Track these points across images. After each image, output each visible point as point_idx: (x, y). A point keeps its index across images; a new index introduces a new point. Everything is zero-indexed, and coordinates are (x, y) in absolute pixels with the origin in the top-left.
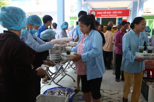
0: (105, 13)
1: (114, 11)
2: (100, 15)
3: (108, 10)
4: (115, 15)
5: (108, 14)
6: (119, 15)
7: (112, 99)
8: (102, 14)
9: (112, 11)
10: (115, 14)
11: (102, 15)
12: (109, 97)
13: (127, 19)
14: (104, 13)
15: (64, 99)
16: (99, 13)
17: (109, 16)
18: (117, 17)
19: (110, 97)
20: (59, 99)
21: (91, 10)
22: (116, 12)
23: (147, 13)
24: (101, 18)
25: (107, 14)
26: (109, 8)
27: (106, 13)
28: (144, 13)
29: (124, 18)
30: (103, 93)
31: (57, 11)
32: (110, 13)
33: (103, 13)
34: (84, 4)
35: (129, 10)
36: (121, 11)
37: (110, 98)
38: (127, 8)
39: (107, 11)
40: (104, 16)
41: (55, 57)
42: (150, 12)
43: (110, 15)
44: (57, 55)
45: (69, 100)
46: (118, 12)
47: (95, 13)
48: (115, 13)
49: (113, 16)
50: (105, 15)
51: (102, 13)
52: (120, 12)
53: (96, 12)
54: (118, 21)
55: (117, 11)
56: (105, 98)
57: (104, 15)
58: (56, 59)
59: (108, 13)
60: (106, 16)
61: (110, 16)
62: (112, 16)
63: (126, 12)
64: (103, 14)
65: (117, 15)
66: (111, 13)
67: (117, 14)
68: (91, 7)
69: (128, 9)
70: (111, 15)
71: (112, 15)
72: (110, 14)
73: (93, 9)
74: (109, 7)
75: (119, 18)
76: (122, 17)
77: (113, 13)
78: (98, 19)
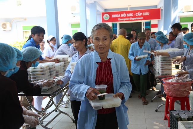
0: (124, 15)
1: (137, 12)
2: (116, 19)
3: (129, 10)
5: (129, 17)
6: (145, 18)
8: (119, 17)
9: (134, 12)
10: (139, 17)
11: (119, 19)
13: (157, 23)
14: (122, 15)
16: (116, 16)
17: (130, 20)
18: (143, 22)
21: (103, 11)
22: (141, 14)
24: (118, 23)
25: (127, 17)
28: (184, 12)
29: (153, 22)
32: (131, 15)
33: (121, 15)
34: (91, 4)
35: (159, 9)
36: (148, 11)
38: (156, 6)
39: (127, 12)
40: (123, 21)
43: (131, 19)
46: (144, 14)
47: (109, 17)
48: (139, 15)
50: (125, 19)
51: (119, 16)
52: (147, 14)
53: (110, 14)
54: (144, 27)
55: (142, 11)
57: (122, 19)
59: (128, 15)
60: (126, 21)
61: (132, 20)
62: (134, 20)
63: (155, 13)
65: (142, 18)
66: (133, 15)
67: (142, 16)
68: (101, 7)
69: (158, 7)
70: (133, 19)
71: (135, 19)
72: (131, 17)
73: (105, 10)
74: (130, 7)
75: (145, 23)
76: (150, 21)
77: (137, 14)
78: (114, 26)
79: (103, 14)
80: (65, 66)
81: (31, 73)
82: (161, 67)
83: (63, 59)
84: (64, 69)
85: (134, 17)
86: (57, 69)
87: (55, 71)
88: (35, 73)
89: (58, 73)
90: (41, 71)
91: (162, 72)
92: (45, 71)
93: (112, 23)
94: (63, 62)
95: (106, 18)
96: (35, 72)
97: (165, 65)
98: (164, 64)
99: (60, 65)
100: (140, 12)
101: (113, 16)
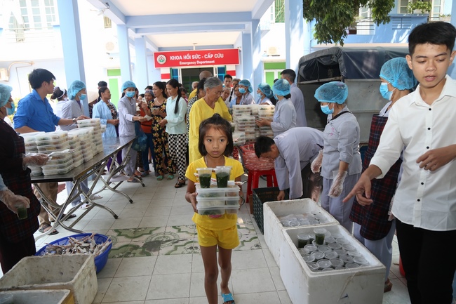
0: (187, 57)
1: (207, 52)
2: (176, 63)
3: (194, 50)
4: (211, 62)
5: (195, 60)
6: (218, 61)
7: (195, 242)
8: (181, 60)
9: (202, 53)
10: (209, 59)
11: (181, 63)
12: (189, 240)
13: (234, 69)
14: (185, 57)
15: (83, 259)
16: (175, 58)
17: (197, 65)
18: (216, 67)
19: (192, 240)
20: (72, 260)
21: (157, 51)
22: (212, 55)
23: (273, 56)
24: (179, 68)
25: (191, 60)
26: (196, 47)
27: (190, 57)
28: (268, 56)
29: (230, 68)
30: (179, 234)
31: (62, 57)
32: (198, 56)
33: (183, 57)
34: (137, 39)
35: (237, 50)
36: (221, 52)
37: (192, 242)
38: (233, 45)
39: (192, 53)
40: (186, 65)
41: (54, 167)
42: (279, 56)
43: (198, 62)
44: (60, 163)
45: (95, 260)
46: (216, 56)
47: (165, 59)
48: (209, 57)
49: (206, 64)
50: (189, 63)
51: (181, 58)
52: (221, 56)
53: (167, 55)
54: (217, 75)
55: (213, 52)
56: (181, 243)
57: (185, 63)
58: (59, 170)
59: (194, 57)
60: (190, 65)
61: (199, 65)
62: (203, 64)
63: (232, 55)
64: (183, 61)
65: (213, 62)
66: (201, 57)
67: (213, 59)
68: (153, 44)
69: (235, 48)
70: (201, 63)
71: (204, 62)
72: (198, 59)
73: (160, 49)
74: (196, 45)
75: (219, 68)
76: (225, 66)
77: (206, 56)
78: (174, 72)
79: (156, 55)
80: (95, 133)
81: (38, 147)
84: (93, 138)
85: (203, 59)
86: (82, 139)
87: (80, 142)
88: (44, 146)
89: (84, 145)
90: (55, 143)
92: (62, 141)
93: (171, 69)
94: (92, 128)
95: (160, 61)
96: (45, 144)
99: (87, 133)
101: (171, 58)
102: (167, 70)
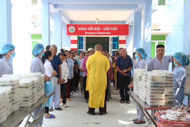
1: (105, 26)
2: (83, 33)
3: (96, 24)
4: (108, 33)
5: (96, 31)
6: (113, 33)
8: (86, 31)
9: (102, 26)
10: (107, 31)
11: (86, 33)
13: (125, 39)
14: (89, 29)
16: (82, 29)
17: (97, 34)
21: (69, 23)
22: (109, 28)
23: (155, 30)
24: (84, 37)
25: (94, 31)
26: (98, 22)
27: (92, 29)
29: (122, 38)
32: (99, 29)
33: (87, 29)
34: (55, 13)
35: (128, 25)
38: (125, 21)
39: (94, 26)
40: (90, 35)
42: (160, 30)
43: (99, 33)
46: (112, 29)
47: (75, 29)
48: (107, 29)
49: (104, 35)
50: (92, 33)
51: (86, 29)
52: (115, 29)
53: (76, 26)
54: (112, 43)
55: (110, 26)
57: (89, 33)
59: (95, 29)
60: (92, 35)
61: (100, 35)
62: (102, 35)
63: (124, 29)
64: (88, 31)
65: (110, 33)
66: (101, 29)
67: (109, 31)
68: (67, 18)
69: (127, 23)
70: (101, 33)
71: (103, 33)
72: (98, 31)
73: (71, 21)
74: (98, 20)
75: (113, 38)
76: (118, 36)
77: (105, 29)
78: (81, 39)
79: (68, 26)
80: (12, 93)
82: (151, 96)
83: (11, 82)
84: (10, 98)
91: (152, 102)
93: (78, 37)
94: (10, 88)
95: (71, 31)
97: (156, 93)
98: (154, 91)
100: (108, 27)
101: (79, 29)
102: (75, 38)
